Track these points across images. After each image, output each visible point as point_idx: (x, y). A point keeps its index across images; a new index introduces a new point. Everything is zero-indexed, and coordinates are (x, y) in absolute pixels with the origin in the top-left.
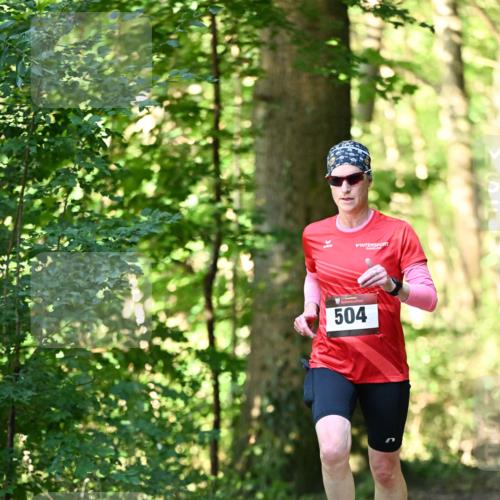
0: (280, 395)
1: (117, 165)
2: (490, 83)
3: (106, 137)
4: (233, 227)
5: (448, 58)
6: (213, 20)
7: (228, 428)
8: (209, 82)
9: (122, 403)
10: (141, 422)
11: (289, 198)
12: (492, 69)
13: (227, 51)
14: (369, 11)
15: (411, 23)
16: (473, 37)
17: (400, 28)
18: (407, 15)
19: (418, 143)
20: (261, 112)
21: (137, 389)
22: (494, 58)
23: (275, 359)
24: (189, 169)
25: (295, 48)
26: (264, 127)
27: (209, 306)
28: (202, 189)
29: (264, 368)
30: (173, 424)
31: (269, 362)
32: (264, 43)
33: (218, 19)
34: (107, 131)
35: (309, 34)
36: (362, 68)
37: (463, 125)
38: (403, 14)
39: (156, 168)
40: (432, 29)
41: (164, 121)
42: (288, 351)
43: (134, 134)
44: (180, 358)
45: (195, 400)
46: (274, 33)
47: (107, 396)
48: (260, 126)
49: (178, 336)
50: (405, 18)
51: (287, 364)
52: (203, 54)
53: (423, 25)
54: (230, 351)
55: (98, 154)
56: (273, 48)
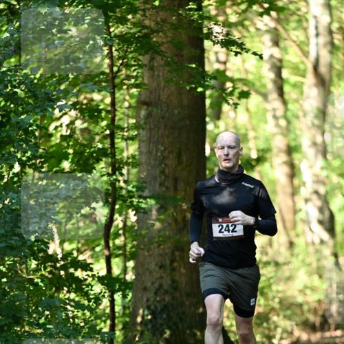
0: (156, 307)
1: (44, 149)
2: (302, 93)
3: (36, 130)
4: (124, 192)
5: (272, 75)
6: (110, 49)
7: (120, 330)
8: (107, 91)
9: (47, 313)
10: (61, 326)
11: (163, 172)
12: (302, 83)
13: (119, 71)
14: (217, 43)
15: (247, 52)
16: (290, 61)
17: (239, 55)
18: (244, 47)
19: (251, 134)
20: (143, 113)
21: (57, 303)
22: (304, 76)
23: (153, 283)
24: (94, 152)
25: (167, 68)
26: (145, 123)
27: (107, 246)
28: (102, 166)
29: (145, 289)
30: (83, 327)
31: (149, 284)
32: (145, 65)
33: (114, 49)
34: (37, 125)
35: (176, 59)
36: (213, 82)
37: (283, 123)
38: (241, 46)
39: (71, 151)
40: (261, 57)
41: (76, 119)
42: (161, 277)
43: (56, 128)
44: (87, 282)
45: (97, 310)
46: (152, 59)
47: (37, 308)
48: (142, 122)
49: (86, 267)
50: (242, 49)
51: (161, 286)
52: (103, 73)
53: (255, 54)
54: (122, 276)
55: (31, 141)
56: (151, 68)
